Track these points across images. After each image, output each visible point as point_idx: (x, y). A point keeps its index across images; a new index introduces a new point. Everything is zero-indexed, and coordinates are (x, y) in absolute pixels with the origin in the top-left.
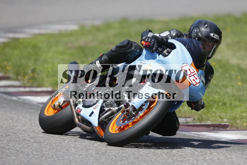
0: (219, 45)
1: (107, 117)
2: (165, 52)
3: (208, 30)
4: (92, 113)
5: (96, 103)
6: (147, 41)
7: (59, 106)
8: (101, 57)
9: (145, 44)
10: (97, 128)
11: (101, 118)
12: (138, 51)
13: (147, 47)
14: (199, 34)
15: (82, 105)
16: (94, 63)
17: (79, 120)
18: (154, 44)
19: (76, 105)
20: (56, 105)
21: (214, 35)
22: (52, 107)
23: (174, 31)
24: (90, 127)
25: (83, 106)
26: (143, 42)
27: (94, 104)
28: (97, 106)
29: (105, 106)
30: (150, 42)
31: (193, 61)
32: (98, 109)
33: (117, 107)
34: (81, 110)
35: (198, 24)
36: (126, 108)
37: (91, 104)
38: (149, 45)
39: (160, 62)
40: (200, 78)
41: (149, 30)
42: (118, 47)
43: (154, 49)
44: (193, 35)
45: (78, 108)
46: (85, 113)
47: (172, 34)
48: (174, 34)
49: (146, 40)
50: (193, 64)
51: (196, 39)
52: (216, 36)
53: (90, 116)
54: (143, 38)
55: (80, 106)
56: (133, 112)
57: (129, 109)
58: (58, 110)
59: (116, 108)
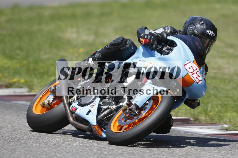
0: (214, 42)
1: (106, 116)
2: (165, 49)
3: (204, 27)
4: (90, 111)
5: (93, 102)
6: (147, 39)
7: (49, 104)
8: (94, 54)
9: (145, 42)
10: (96, 126)
11: (99, 117)
12: (133, 48)
13: (147, 45)
14: (195, 31)
15: (77, 103)
16: (86, 60)
17: (73, 118)
18: (154, 41)
19: (70, 104)
20: (45, 103)
21: (210, 32)
22: (41, 106)
23: (168, 27)
24: (87, 125)
25: (78, 105)
26: (142, 39)
27: (91, 103)
28: (94, 105)
29: (102, 104)
30: (149, 39)
31: (195, 58)
32: (96, 107)
33: (116, 105)
34: (77, 108)
35: (193, 21)
36: (129, 107)
37: (88, 102)
38: (148, 42)
39: (161, 59)
40: (202, 76)
41: (145, 27)
42: (111, 45)
43: (154, 46)
44: (189, 32)
45: (73, 106)
46: (81, 111)
47: (167, 30)
48: (169, 31)
49: (145, 38)
50: (195, 61)
51: (192, 36)
52: (212, 33)
53: (87, 114)
54: (141, 35)
55: (75, 104)
56: (135, 111)
57: (132, 108)
58: (47, 108)
59: (115, 107)
